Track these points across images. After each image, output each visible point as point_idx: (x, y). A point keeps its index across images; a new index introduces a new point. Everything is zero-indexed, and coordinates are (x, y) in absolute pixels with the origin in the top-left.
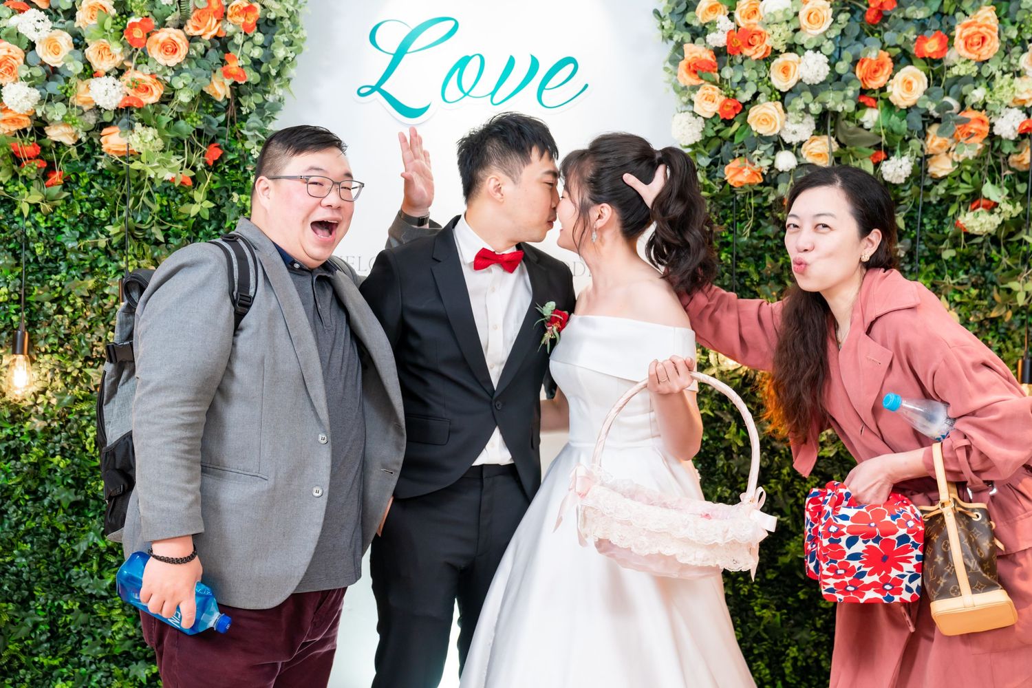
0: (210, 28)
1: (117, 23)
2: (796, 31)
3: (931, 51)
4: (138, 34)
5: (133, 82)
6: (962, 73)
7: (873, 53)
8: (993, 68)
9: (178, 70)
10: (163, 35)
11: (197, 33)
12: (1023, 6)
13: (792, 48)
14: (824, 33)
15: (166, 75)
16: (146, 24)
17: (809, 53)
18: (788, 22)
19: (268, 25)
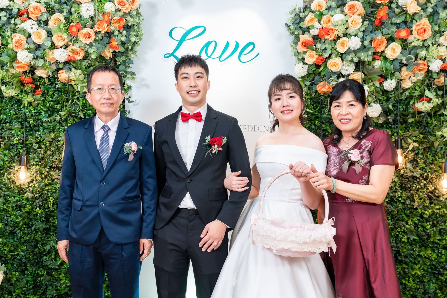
0: (104, 29)
1: (66, 26)
2: (347, 28)
3: (403, 36)
4: (74, 30)
5: (72, 50)
6: (416, 45)
7: (379, 37)
8: (429, 42)
9: (91, 45)
10: (85, 31)
11: (99, 30)
12: (440, 17)
13: (345, 35)
14: (359, 29)
15: (86, 48)
16: (78, 26)
17: (353, 37)
18: (343, 24)
19: (128, 28)
